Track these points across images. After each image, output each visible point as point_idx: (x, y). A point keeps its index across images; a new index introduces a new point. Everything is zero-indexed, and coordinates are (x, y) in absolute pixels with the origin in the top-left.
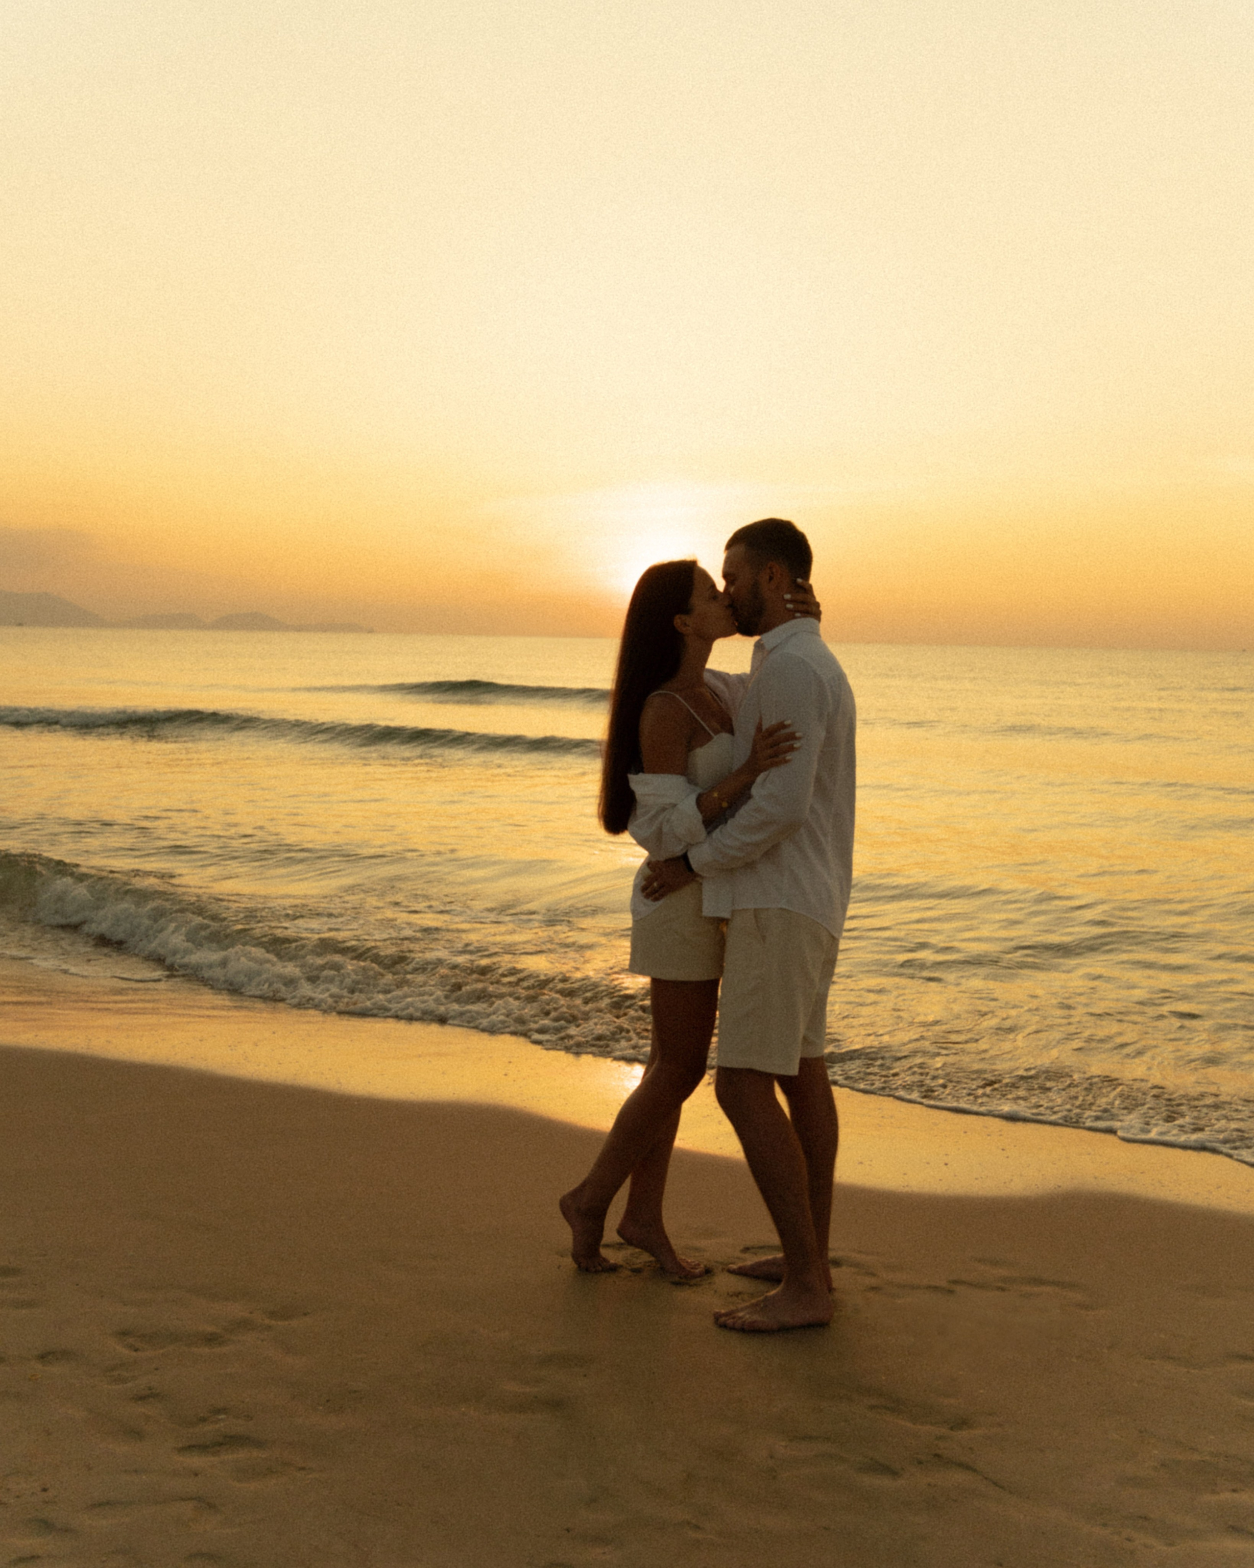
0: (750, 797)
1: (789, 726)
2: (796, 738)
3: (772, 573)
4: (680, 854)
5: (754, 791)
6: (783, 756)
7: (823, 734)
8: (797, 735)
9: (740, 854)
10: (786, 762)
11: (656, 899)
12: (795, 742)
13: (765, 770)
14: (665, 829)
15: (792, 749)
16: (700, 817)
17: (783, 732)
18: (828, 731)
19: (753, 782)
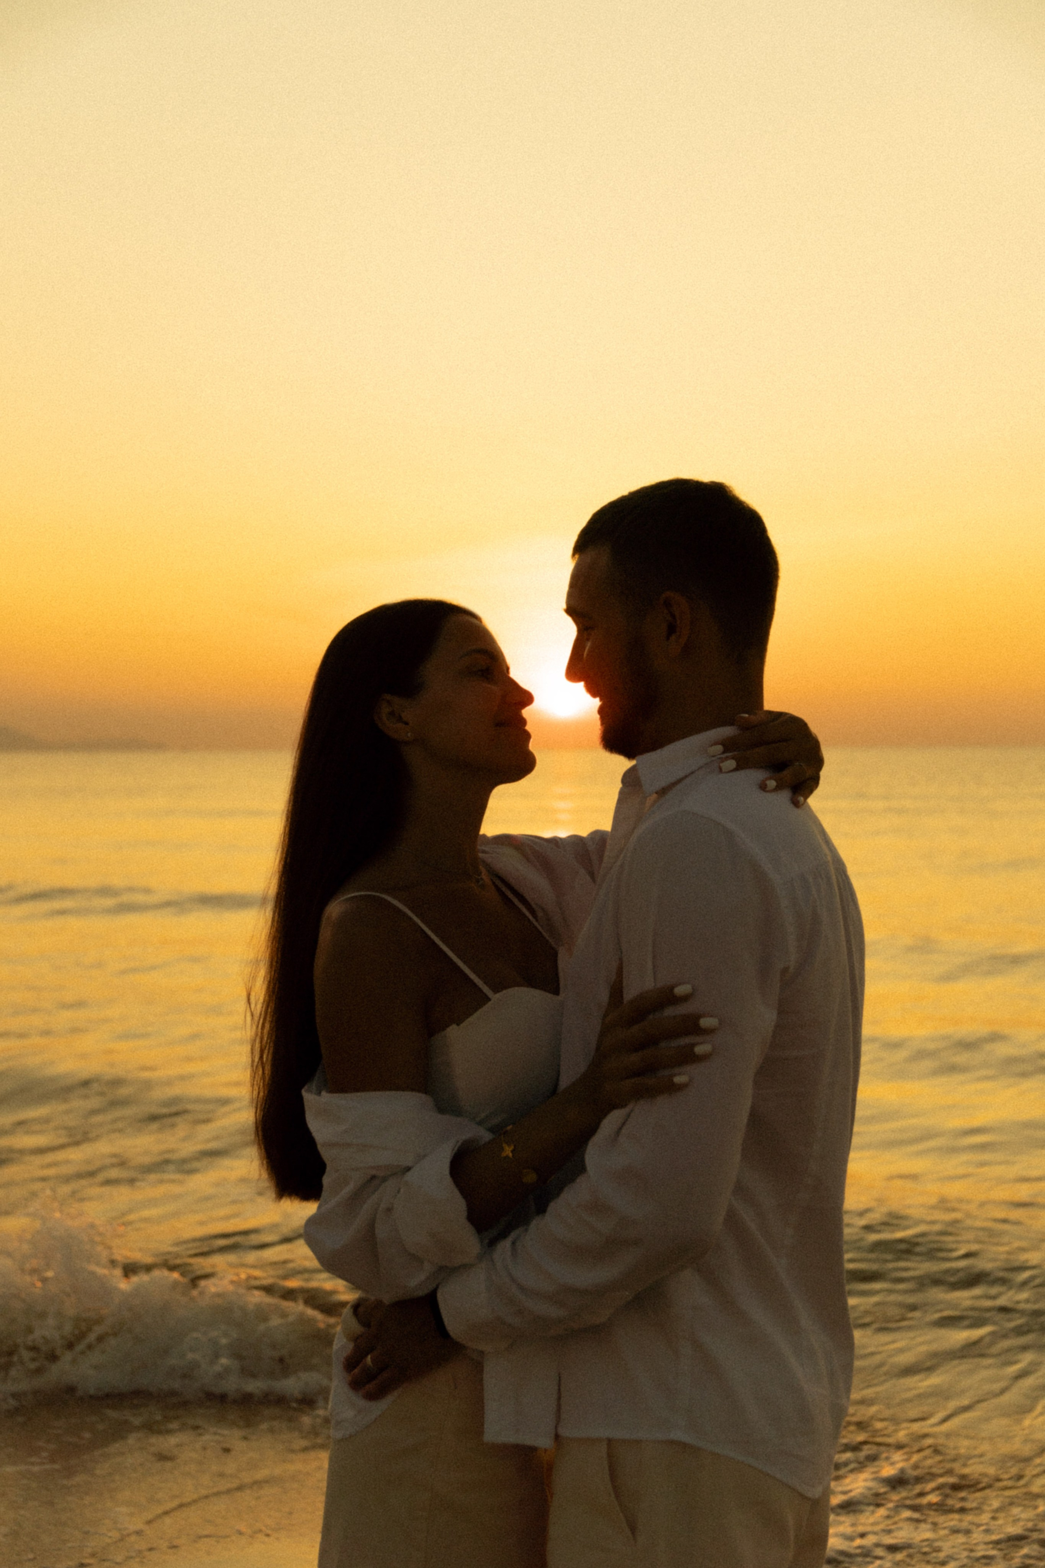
0: (582, 1169)
1: (685, 998)
2: (697, 1030)
3: (673, 616)
4: (421, 1293)
5: (593, 1154)
6: (666, 1072)
7: (768, 1017)
8: (705, 1022)
9: (553, 1312)
10: (672, 1088)
11: (373, 1397)
12: (698, 1039)
13: (622, 1106)
14: (382, 1232)
15: (688, 1057)
16: (460, 1204)
17: (669, 1012)
18: (782, 1011)
19: (592, 1130)
